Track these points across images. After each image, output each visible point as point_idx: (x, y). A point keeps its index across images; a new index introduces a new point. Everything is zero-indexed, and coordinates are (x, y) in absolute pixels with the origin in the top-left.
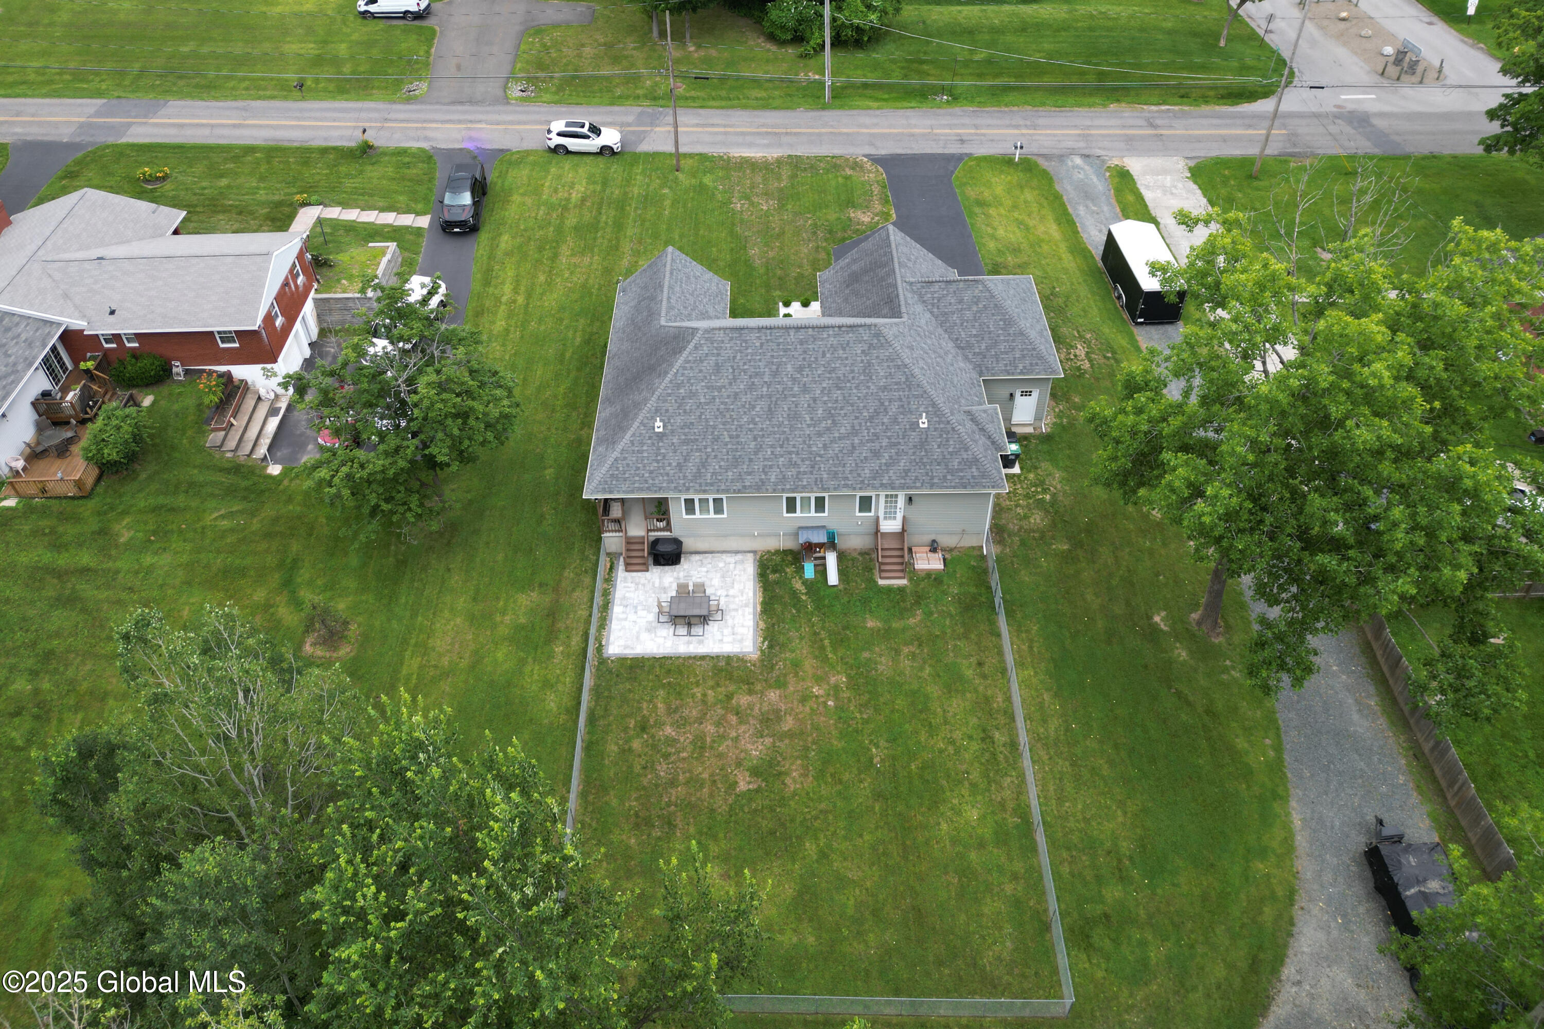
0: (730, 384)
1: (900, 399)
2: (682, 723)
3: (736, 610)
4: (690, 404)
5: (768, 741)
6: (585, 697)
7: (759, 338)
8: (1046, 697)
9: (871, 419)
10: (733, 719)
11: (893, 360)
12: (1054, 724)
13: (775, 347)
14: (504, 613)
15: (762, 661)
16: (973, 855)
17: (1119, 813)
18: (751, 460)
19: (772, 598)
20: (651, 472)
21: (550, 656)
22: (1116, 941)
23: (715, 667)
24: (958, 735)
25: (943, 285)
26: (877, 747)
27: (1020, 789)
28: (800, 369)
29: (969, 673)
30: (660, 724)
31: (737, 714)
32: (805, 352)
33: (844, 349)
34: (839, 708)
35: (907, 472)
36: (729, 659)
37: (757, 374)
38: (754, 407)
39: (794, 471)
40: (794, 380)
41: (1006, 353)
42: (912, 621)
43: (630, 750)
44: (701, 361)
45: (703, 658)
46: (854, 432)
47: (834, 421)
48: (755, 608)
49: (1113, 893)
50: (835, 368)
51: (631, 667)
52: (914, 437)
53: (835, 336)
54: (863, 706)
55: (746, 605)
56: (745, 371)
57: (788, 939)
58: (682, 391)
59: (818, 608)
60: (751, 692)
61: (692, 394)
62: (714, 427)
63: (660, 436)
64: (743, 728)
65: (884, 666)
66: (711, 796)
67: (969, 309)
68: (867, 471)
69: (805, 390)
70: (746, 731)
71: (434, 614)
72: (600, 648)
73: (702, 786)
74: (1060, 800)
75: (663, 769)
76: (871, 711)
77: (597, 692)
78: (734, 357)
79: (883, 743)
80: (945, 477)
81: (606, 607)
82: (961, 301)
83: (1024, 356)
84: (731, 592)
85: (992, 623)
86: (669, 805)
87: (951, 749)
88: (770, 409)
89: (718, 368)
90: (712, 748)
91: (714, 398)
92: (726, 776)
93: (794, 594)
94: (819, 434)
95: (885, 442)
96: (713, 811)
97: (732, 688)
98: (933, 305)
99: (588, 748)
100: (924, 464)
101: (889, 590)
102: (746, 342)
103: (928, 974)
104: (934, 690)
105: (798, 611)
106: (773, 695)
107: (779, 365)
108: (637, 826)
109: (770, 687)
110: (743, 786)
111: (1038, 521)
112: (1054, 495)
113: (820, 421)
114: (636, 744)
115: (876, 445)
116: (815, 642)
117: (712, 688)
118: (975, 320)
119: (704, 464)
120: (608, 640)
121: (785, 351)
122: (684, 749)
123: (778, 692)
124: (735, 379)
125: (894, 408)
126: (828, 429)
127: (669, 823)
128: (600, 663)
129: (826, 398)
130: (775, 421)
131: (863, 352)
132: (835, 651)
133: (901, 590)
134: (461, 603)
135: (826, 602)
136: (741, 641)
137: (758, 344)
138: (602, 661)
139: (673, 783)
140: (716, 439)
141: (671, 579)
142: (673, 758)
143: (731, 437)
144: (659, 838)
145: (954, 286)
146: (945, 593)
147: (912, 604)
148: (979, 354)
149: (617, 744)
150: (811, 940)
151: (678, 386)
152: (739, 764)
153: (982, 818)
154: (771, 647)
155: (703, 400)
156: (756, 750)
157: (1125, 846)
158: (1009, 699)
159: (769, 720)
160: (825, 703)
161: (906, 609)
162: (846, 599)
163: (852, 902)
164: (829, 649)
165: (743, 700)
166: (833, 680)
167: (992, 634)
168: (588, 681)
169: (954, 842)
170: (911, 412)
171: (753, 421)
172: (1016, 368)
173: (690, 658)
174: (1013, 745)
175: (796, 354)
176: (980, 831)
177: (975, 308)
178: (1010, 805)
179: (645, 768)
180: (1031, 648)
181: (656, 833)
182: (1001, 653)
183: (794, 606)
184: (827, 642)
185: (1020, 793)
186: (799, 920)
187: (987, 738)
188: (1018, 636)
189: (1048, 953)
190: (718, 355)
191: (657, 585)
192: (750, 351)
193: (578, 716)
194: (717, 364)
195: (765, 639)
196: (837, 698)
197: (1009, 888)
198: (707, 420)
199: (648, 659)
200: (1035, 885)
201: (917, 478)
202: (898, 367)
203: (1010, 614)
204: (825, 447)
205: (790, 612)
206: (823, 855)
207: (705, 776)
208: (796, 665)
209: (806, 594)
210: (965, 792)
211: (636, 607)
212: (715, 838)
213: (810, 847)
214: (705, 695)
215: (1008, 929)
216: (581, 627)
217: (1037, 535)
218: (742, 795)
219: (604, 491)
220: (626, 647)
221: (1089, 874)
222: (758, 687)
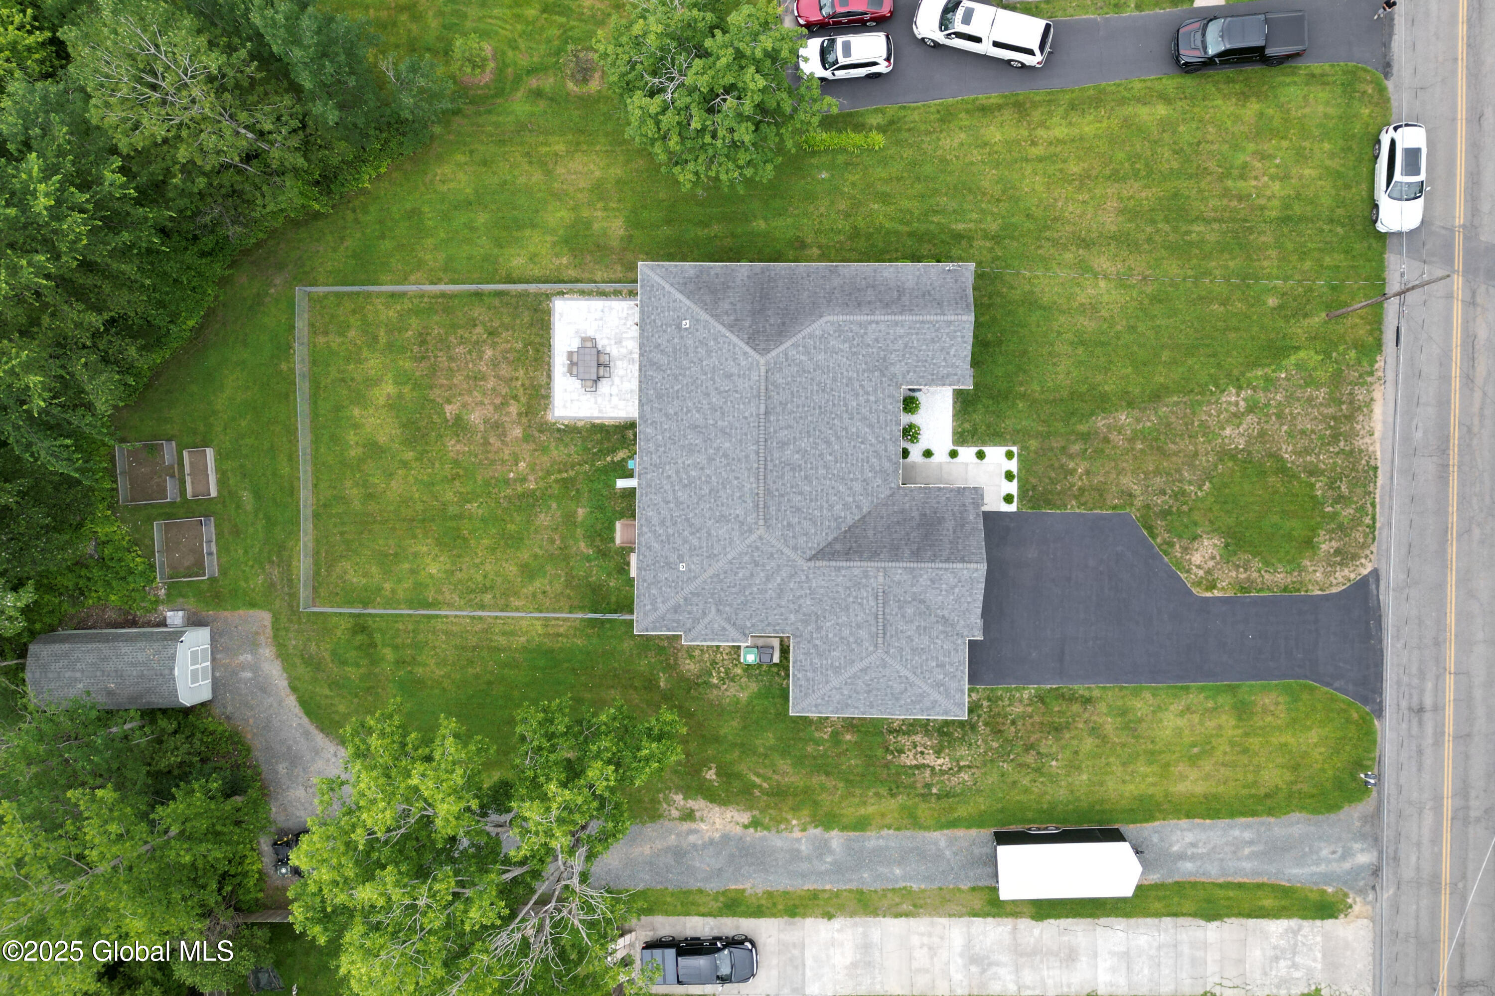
0: (716, 389)
1: (700, 548)
2: (494, 363)
3: (596, 403)
4: (702, 351)
5: (482, 427)
6: (521, 287)
7: (752, 415)
8: (523, 639)
9: (687, 520)
10: (498, 401)
11: (730, 544)
12: (502, 641)
13: (744, 430)
14: (605, 209)
15: (546, 423)
16: (406, 566)
17: (442, 673)
18: (661, 410)
19: (608, 432)
20: (654, 321)
21: (557, 255)
22: (359, 648)
23: (541, 386)
24: (488, 567)
25: (874, 610)
26: (479, 507)
27: (450, 605)
28: (725, 455)
29: (537, 584)
30: (494, 345)
31: (502, 404)
32: (739, 460)
33: (740, 497)
34: (507, 482)
35: (649, 548)
36: (548, 397)
37: (723, 414)
38: (698, 411)
39: (652, 449)
40: (718, 449)
41: (811, 664)
42: (582, 545)
43: (475, 325)
44: (735, 360)
45: (549, 377)
46: (678, 504)
47: (686, 486)
48: (598, 418)
49: (389, 654)
50: (725, 488)
51: (542, 320)
52: (673, 558)
53: (751, 489)
54: (508, 498)
55: (600, 411)
56: (726, 402)
57: (352, 437)
58: (712, 343)
59: (598, 470)
60: (520, 414)
61: (709, 352)
62: (685, 376)
63: (679, 327)
64: (491, 408)
65: (543, 519)
66: (442, 386)
67: (851, 634)
68: (651, 514)
69: (711, 460)
70: (488, 411)
71: (607, 151)
72: (561, 293)
73: (447, 379)
74: (447, 633)
75: (460, 350)
76: (505, 504)
77: (525, 294)
78: (736, 392)
79: (480, 512)
80: (645, 581)
81: (603, 294)
82: (859, 626)
83: (808, 680)
84: (615, 400)
85: (582, 608)
86: (436, 357)
87: (477, 561)
88: (697, 427)
89: (729, 376)
90: (476, 386)
91: (706, 374)
92: (455, 396)
93: (614, 451)
94: (677, 472)
95: (670, 531)
96: (431, 388)
97: (523, 400)
99: (478, 295)
100: (654, 564)
101: (611, 529)
102: (749, 402)
103: (335, 526)
104: (525, 555)
105: (595, 454)
106: (518, 432)
107: (730, 435)
108: (421, 334)
109: (525, 430)
110: (448, 408)
112: (717, 687)
113: (687, 473)
114: (479, 329)
115: (668, 524)
116: (565, 464)
117: (523, 385)
118: (842, 638)
119: (659, 368)
120: (568, 299)
121: (741, 441)
122: (475, 365)
123: (520, 435)
124: (720, 393)
125: (694, 541)
126: (681, 480)
127: (423, 358)
128: (547, 295)
129: (703, 479)
130: (688, 431)
131: (738, 516)
132: (557, 481)
133: (613, 540)
134: (617, 171)
135: (603, 477)
136: (565, 407)
137: (747, 414)
138: (548, 297)
139: (451, 359)
140: (676, 379)
141: (630, 347)
142: (468, 357)
143: (678, 391)
144: (412, 351)
145: (873, 622)
146: (609, 575)
147: (598, 547)
148: (812, 636)
149: (480, 315)
150: (353, 453)
151: (715, 339)
152: (464, 405)
153: (431, 576)
154: (559, 430)
155: (704, 363)
156: (475, 417)
157: (419, 671)
158: (517, 610)
159: (497, 426)
160: (511, 471)
161: (593, 541)
162: (605, 493)
163: (377, 481)
164: (559, 476)
165: (514, 409)
166: (531, 478)
167: (571, 607)
168: (532, 288)
169: (415, 555)
170: (691, 556)
171: (688, 411)
172: (799, 670)
173: (549, 364)
174: (482, 607)
175: (738, 451)
176: (423, 573)
177: (851, 639)
178: (440, 598)
179: (462, 337)
180: (561, 635)
181: (416, 349)
182: (554, 611)
183: (600, 451)
184: (565, 475)
185: (448, 604)
186: (364, 446)
187: (485, 589)
188: (571, 627)
189: (350, 603)
190: (739, 376)
191: (624, 335)
192: (742, 406)
193: (504, 283)
194: (731, 375)
195: (566, 426)
196: (515, 481)
197: (387, 586)
198: (689, 368)
199: (549, 333)
200: (391, 602)
201: (645, 556)
202: (725, 548)
204: (669, 477)
205: (594, 447)
206: (405, 464)
207: (455, 381)
208: (544, 450)
209: (613, 461)
210: (448, 566)
211: (601, 319)
212: (413, 389)
213: (410, 455)
214: (517, 379)
215: (364, 581)
216: (586, 275)
217: (672, 662)
218: (442, 409)
219: (643, 280)
220: (561, 315)
221: (399, 641)
222: (524, 420)
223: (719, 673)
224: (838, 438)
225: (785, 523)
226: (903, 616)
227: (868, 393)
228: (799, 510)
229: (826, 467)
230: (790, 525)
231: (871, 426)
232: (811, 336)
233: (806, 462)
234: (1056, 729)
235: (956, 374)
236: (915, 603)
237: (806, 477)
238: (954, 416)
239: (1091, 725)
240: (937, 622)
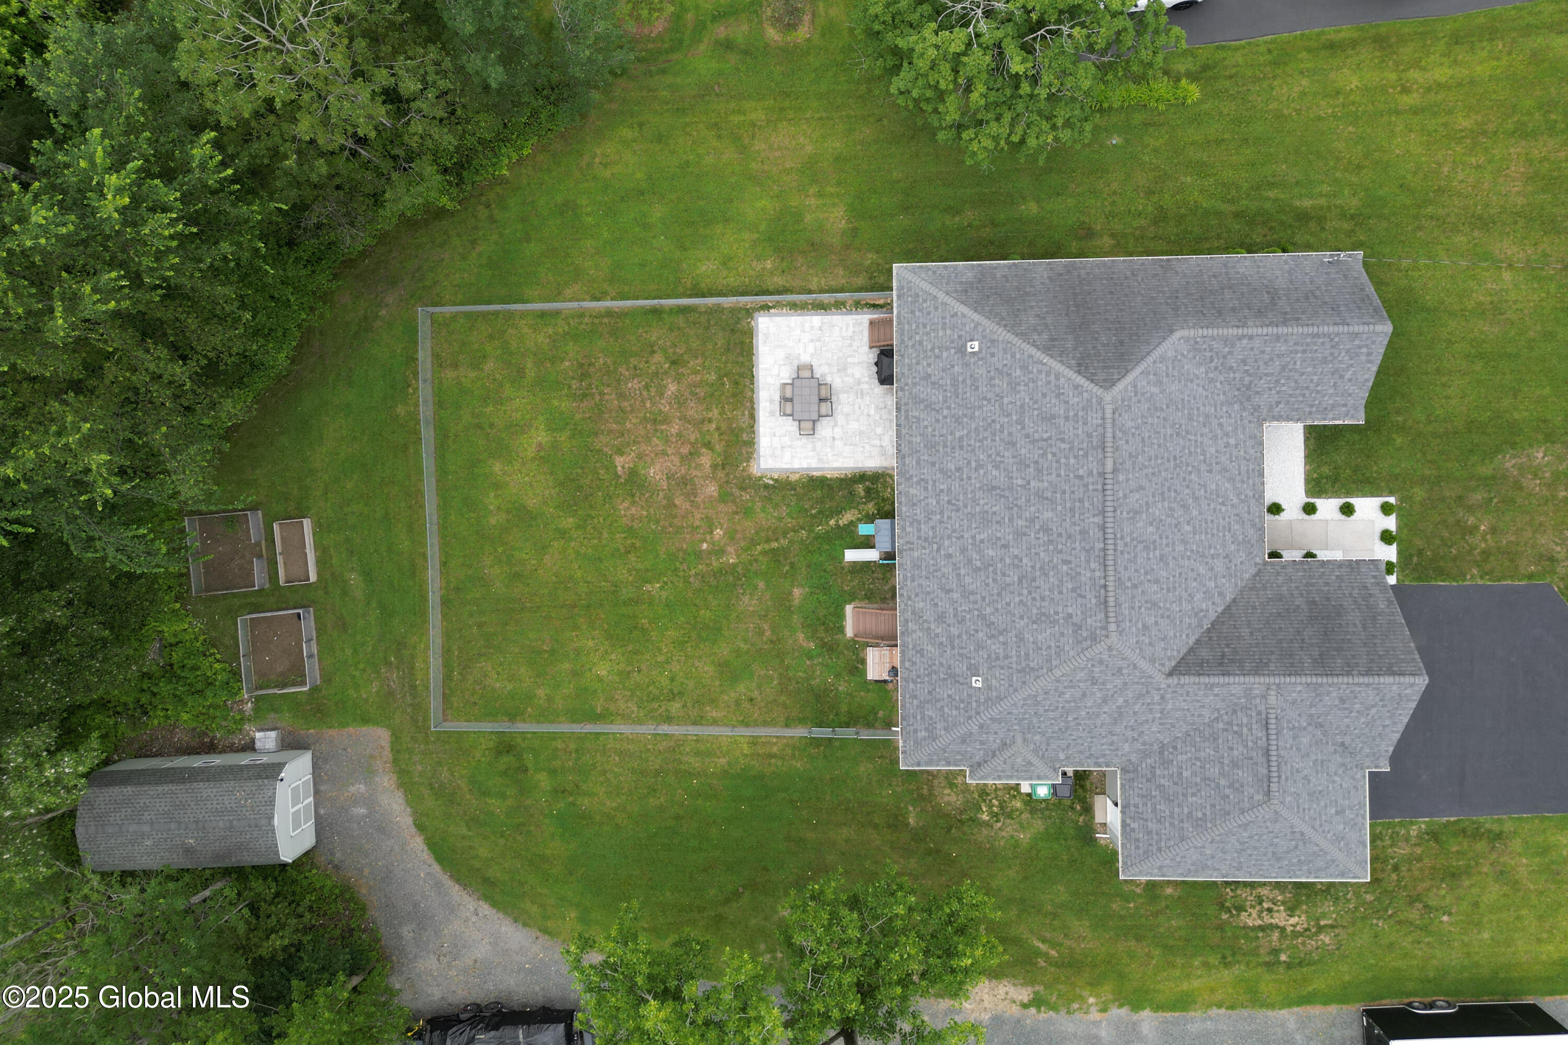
0: (1027, 436)
1: (1006, 657)
2: (680, 401)
3: (814, 449)
4: (1002, 384)
5: (664, 485)
6: (711, 301)
7: (1090, 473)
8: (723, 761)
9: (983, 617)
10: (685, 450)
11: (1058, 655)
12: (695, 763)
13: (1077, 496)
14: (819, 195)
15: (750, 477)
16: (566, 666)
17: (614, 804)
18: (933, 464)
19: (830, 487)
20: (921, 343)
21: (759, 258)
22: (505, 773)
23: (742, 430)
24: (676, 667)
25: (1262, 743)
26: (661, 588)
27: (626, 718)
28: (1046, 530)
29: (741, 688)
30: (678, 379)
31: (691, 454)
32: (1070, 537)
33: (1074, 590)
34: (699, 555)
35: (921, 652)
36: (751, 443)
37: (1040, 471)
38: (997, 467)
39: (921, 517)
40: (1032, 520)
41: (1154, 810)
42: (801, 636)
43: (653, 352)
44: (1058, 396)
45: (753, 417)
46: (967, 594)
47: (979, 569)
48: (817, 469)
49: (543, 780)
50: (1047, 575)
51: (742, 343)
52: (961, 668)
53: (1092, 579)
54: (702, 576)
55: (820, 460)
56: (1044, 455)
57: (491, 501)
58: (1018, 372)
59: (818, 537)
60: (714, 467)
61: (1014, 387)
62: (972, 418)
63: (962, 350)
64: (676, 460)
65: (748, 603)
66: (610, 432)
67: (1222, 774)
68: (921, 605)
69: (1019, 534)
70: (673, 463)
72: (766, 308)
73: (618, 423)
74: (621, 753)
75: (634, 385)
76: (697, 584)
77: (718, 309)
78: (1063, 440)
79: (664, 594)
80: (915, 697)
81: (821, 307)
82: (1235, 764)
83: (1149, 833)
84: (838, 443)
85: (802, 721)
86: (602, 394)
87: (660, 659)
88: (994, 488)
89: (1049, 418)
90: (656, 430)
91: (1009, 415)
92: (628, 444)
93: (839, 512)
94: (963, 550)
95: (954, 631)
96: (596, 434)
97: (719, 448)
98: (1230, 723)
99: (656, 312)
100: (929, 675)
101: (841, 616)
102: (1086, 455)
103: (471, 615)
104: (724, 650)
105: (813, 516)
106: (712, 489)
107: (1052, 501)
108: (581, 365)
109: (721, 487)
110: (619, 461)
111: (946, 799)
112: (988, 825)
113: (979, 552)
114: (658, 357)
115: (951, 620)
116: (775, 531)
117: (718, 429)
118: (1205, 779)
119: (929, 407)
120: (775, 315)
121: (1072, 510)
122: (653, 404)
123: (715, 494)
124: (1034, 441)
125: (995, 647)
126: (970, 561)
127: (585, 396)
128: (747, 311)
129: (1008, 561)
130: (979, 494)
131: (1070, 616)
132: (764, 553)
133: (841, 630)
134: (835, 144)
135: (826, 547)
136: (774, 456)
137: (1081, 472)
138: (749, 313)
139: (622, 396)
140: (958, 421)
141: (858, 375)
142: (645, 393)
143: (961, 438)
144: (570, 387)
145: (1262, 760)
146: (838, 676)
147: (822, 639)
148: (1154, 774)
149: (659, 338)
150: (493, 521)
151: (1024, 368)
152: (640, 457)
153: (600, 679)
154: (766, 486)
155: (1006, 400)
156: (655, 472)
157: (585, 803)
158: (715, 722)
159: (685, 484)
160: (705, 540)
161: (815, 631)
162: (829, 568)
163: (525, 557)
164: (767, 547)
165: (706, 460)
166: (730, 549)
167: (787, 719)
168: (728, 302)
169: (578, 651)
170: (990, 668)
171: (979, 466)
172: (1133, 819)
173: (752, 401)
174: (669, 719)
175: (1067, 524)
176: (588, 675)
177: (1223, 782)
178: (612, 707)
179: (635, 368)
180: (774, 756)
181: (575, 384)
182: (765, 724)
183: (820, 512)
184: (775, 545)
185: (623, 716)
186: (508, 512)
187: (673, 696)
188: (787, 745)
189: (491, 715)
190: (1067, 418)
191: (849, 360)
192: (1072, 461)
193: (690, 296)
194: (1053, 417)
195: (776, 481)
196: (709, 553)
197: (541, 692)
198: (980, 407)
199: (751, 360)
200: (545, 715)
201: (914, 663)
202: (1049, 660)
203: (816, 742)
204: (949, 556)
205: (812, 507)
206: (563, 534)
207: (628, 425)
208: (747, 512)
209: (838, 526)
210: (622, 666)
211: (819, 340)
212: (572, 437)
213: (569, 522)
214: (710, 421)
215: (510, 686)
216: (797, 283)
217: (925, 792)
218: (612, 462)
219: (900, 288)
220: (767, 336)
221: (557, 763)
222: (720, 474)
223: (991, 806)
224: (1196, 499)
225: (1140, 626)
226: (1299, 749)
227: (1227, 435)
228: (1155, 604)
229: (1184, 542)
230: (1145, 627)
231: (1231, 480)
232: (1163, 359)
233: (1161, 538)
234: (1453, 875)
235: (1345, 405)
236: (1310, 729)
237: (1162, 558)
238: (1306, 457)
239: (1499, 868)
240: (1335, 752)
